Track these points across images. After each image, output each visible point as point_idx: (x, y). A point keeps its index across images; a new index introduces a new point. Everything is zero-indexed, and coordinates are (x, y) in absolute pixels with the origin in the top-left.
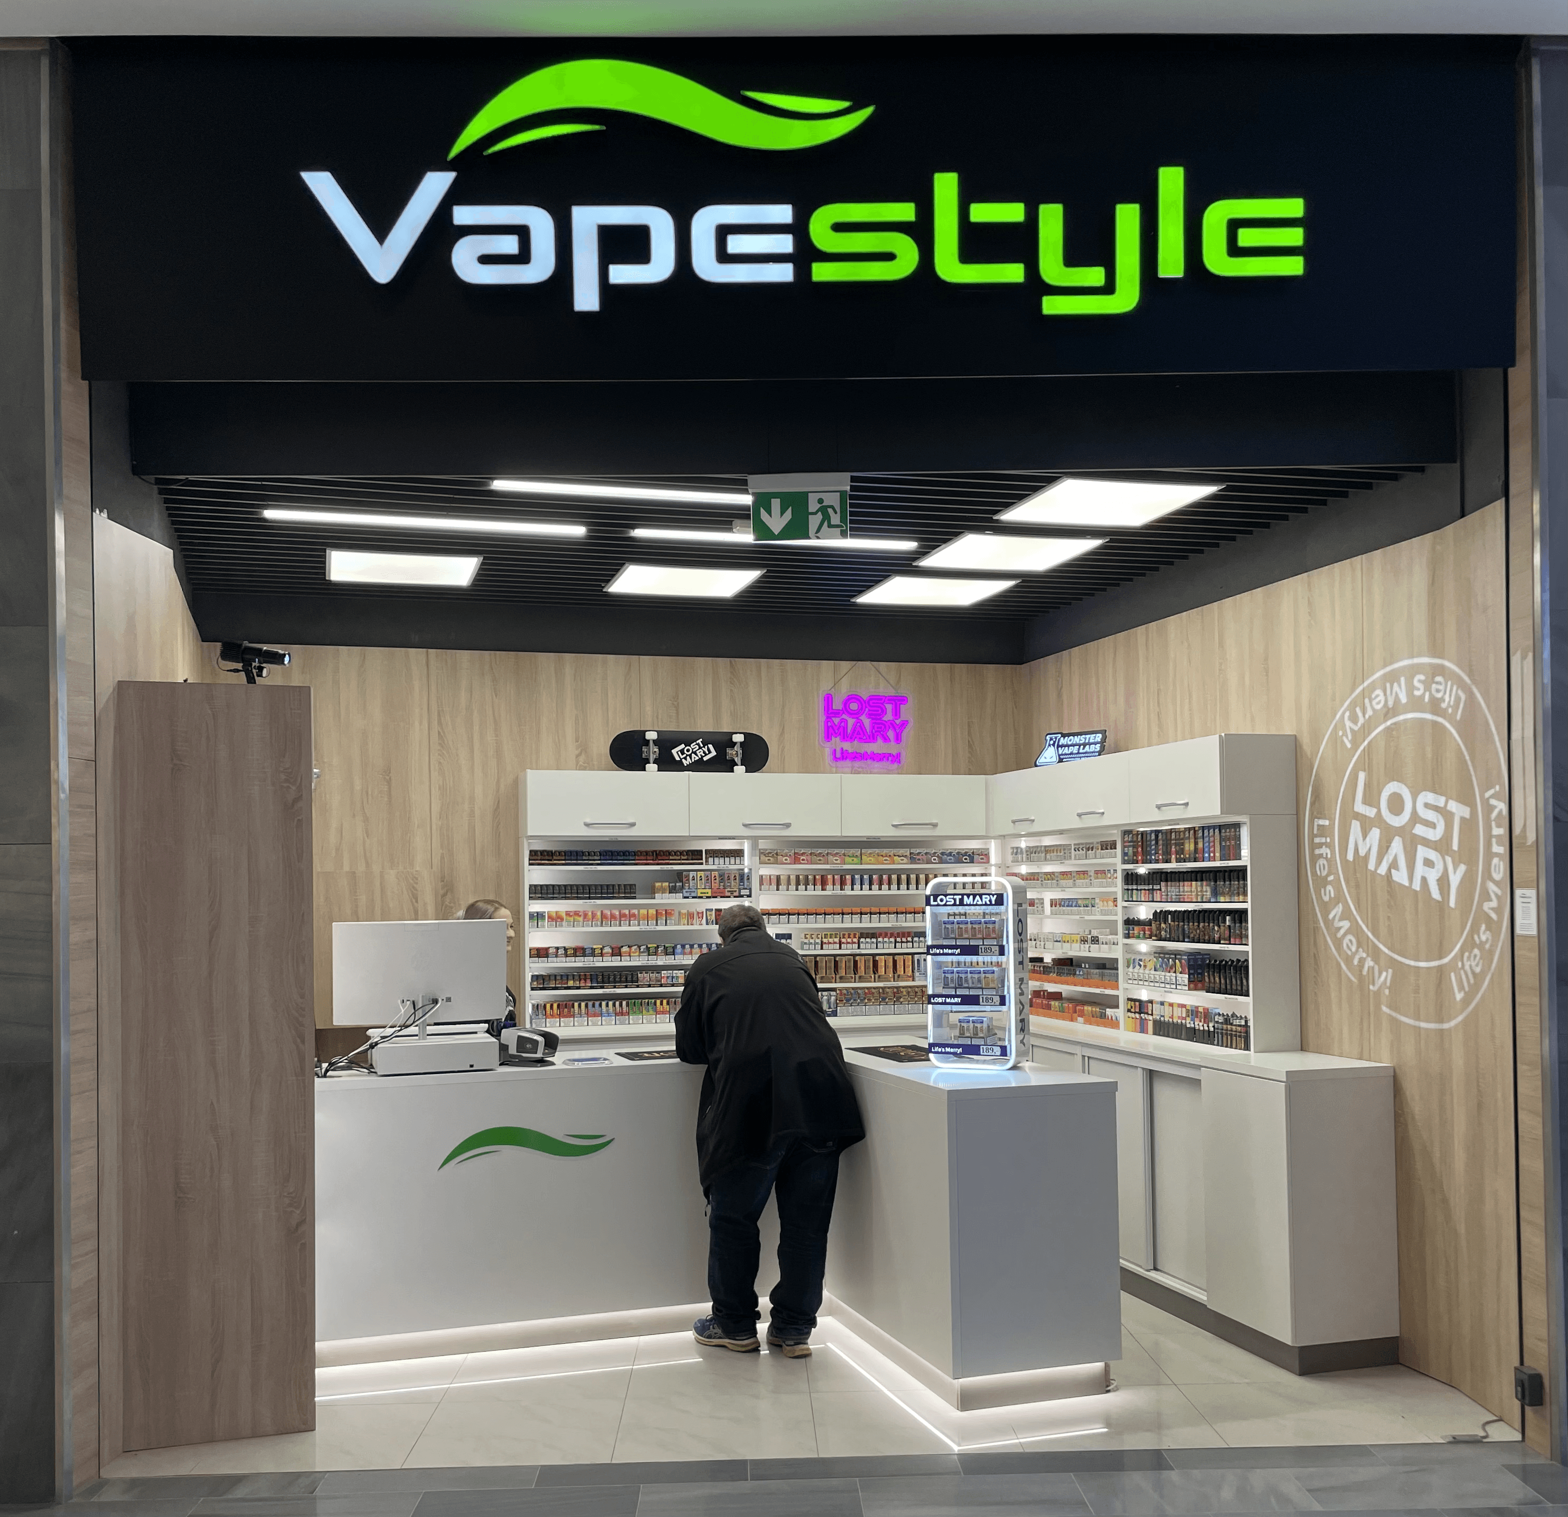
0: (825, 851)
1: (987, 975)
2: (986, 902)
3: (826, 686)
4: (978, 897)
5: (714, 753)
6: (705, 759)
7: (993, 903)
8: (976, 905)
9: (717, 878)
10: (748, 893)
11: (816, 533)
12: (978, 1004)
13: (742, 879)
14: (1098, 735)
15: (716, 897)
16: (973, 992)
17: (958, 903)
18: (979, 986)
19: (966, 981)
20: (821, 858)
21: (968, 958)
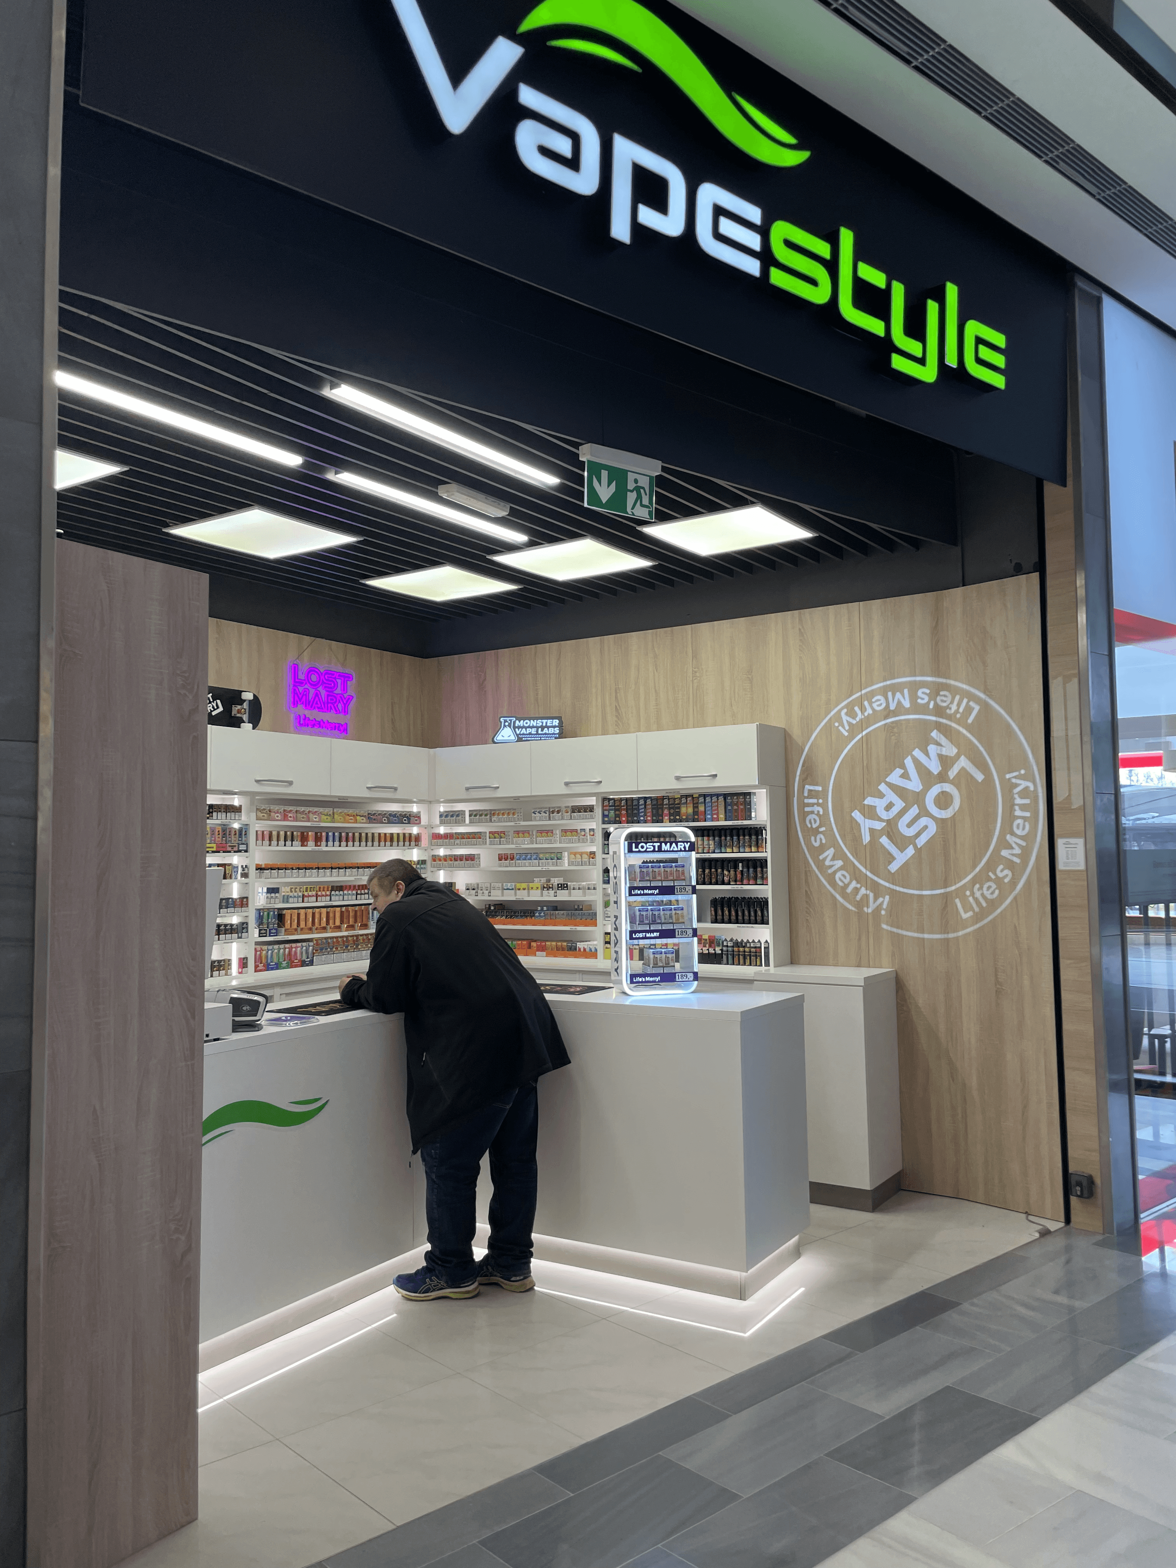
0: (307, 809)
1: (677, 912)
2: (681, 849)
3: (291, 657)
4: (674, 845)
5: (221, 709)
6: (214, 713)
7: (687, 849)
8: (673, 851)
9: (220, 832)
10: (245, 849)
11: (632, 509)
12: (674, 937)
13: (240, 835)
14: (554, 720)
15: (219, 852)
16: (671, 927)
17: (657, 849)
18: (671, 921)
19: (659, 917)
20: (305, 816)
21: (665, 898)
